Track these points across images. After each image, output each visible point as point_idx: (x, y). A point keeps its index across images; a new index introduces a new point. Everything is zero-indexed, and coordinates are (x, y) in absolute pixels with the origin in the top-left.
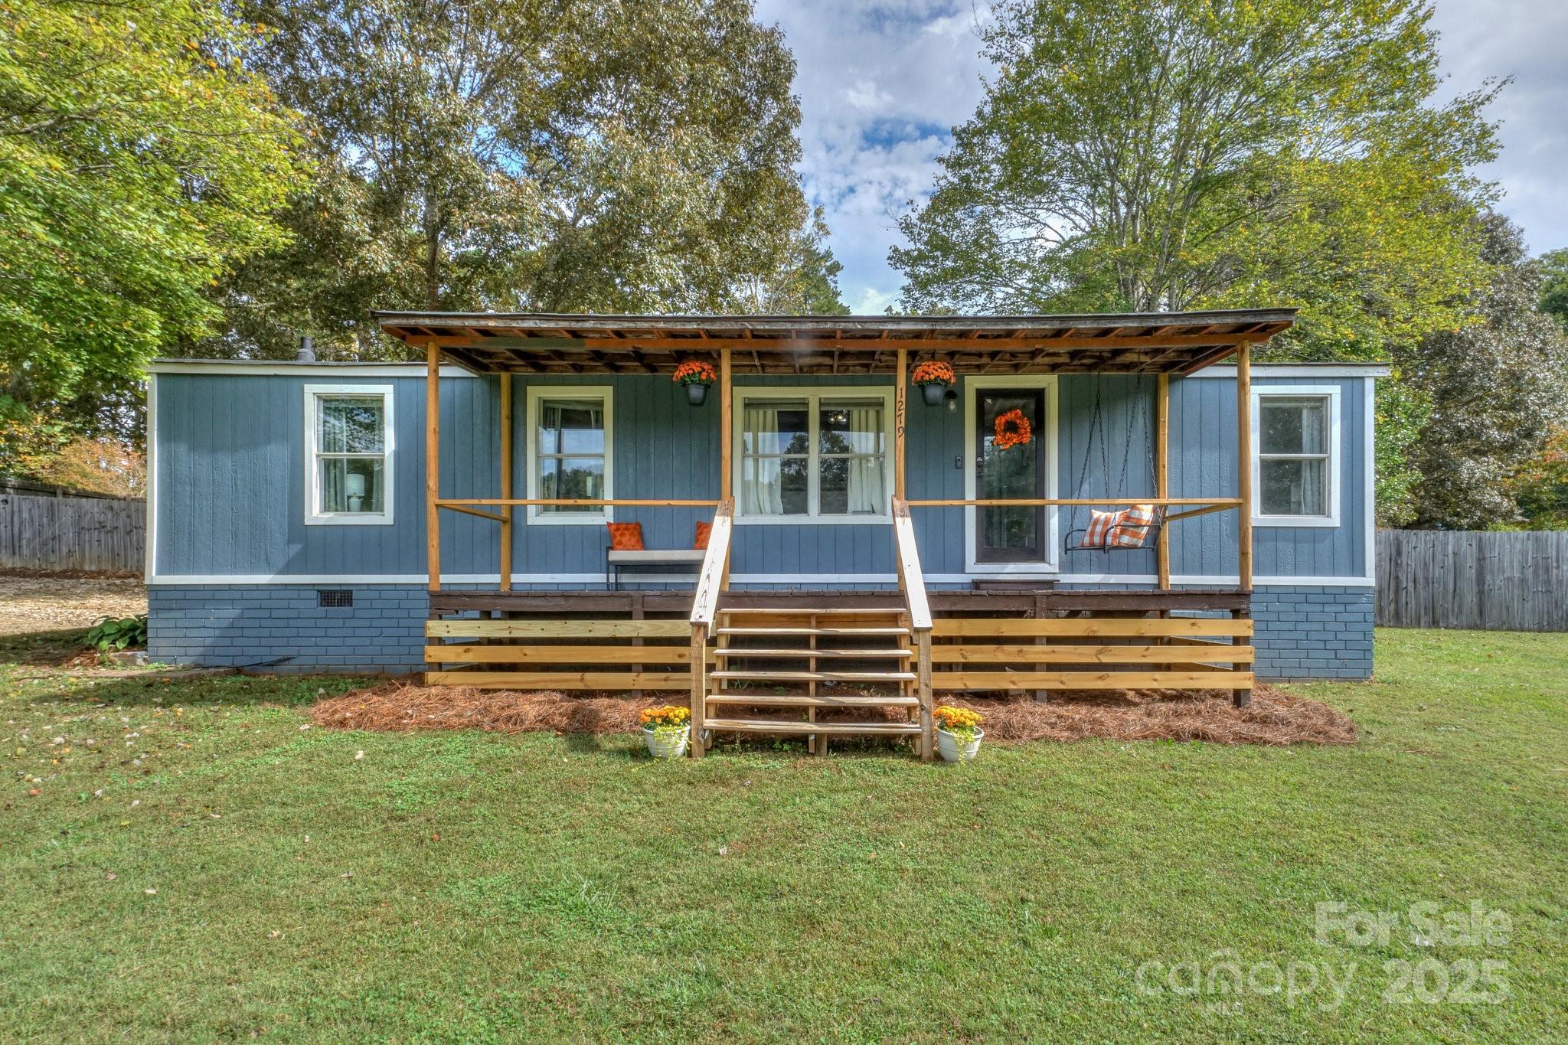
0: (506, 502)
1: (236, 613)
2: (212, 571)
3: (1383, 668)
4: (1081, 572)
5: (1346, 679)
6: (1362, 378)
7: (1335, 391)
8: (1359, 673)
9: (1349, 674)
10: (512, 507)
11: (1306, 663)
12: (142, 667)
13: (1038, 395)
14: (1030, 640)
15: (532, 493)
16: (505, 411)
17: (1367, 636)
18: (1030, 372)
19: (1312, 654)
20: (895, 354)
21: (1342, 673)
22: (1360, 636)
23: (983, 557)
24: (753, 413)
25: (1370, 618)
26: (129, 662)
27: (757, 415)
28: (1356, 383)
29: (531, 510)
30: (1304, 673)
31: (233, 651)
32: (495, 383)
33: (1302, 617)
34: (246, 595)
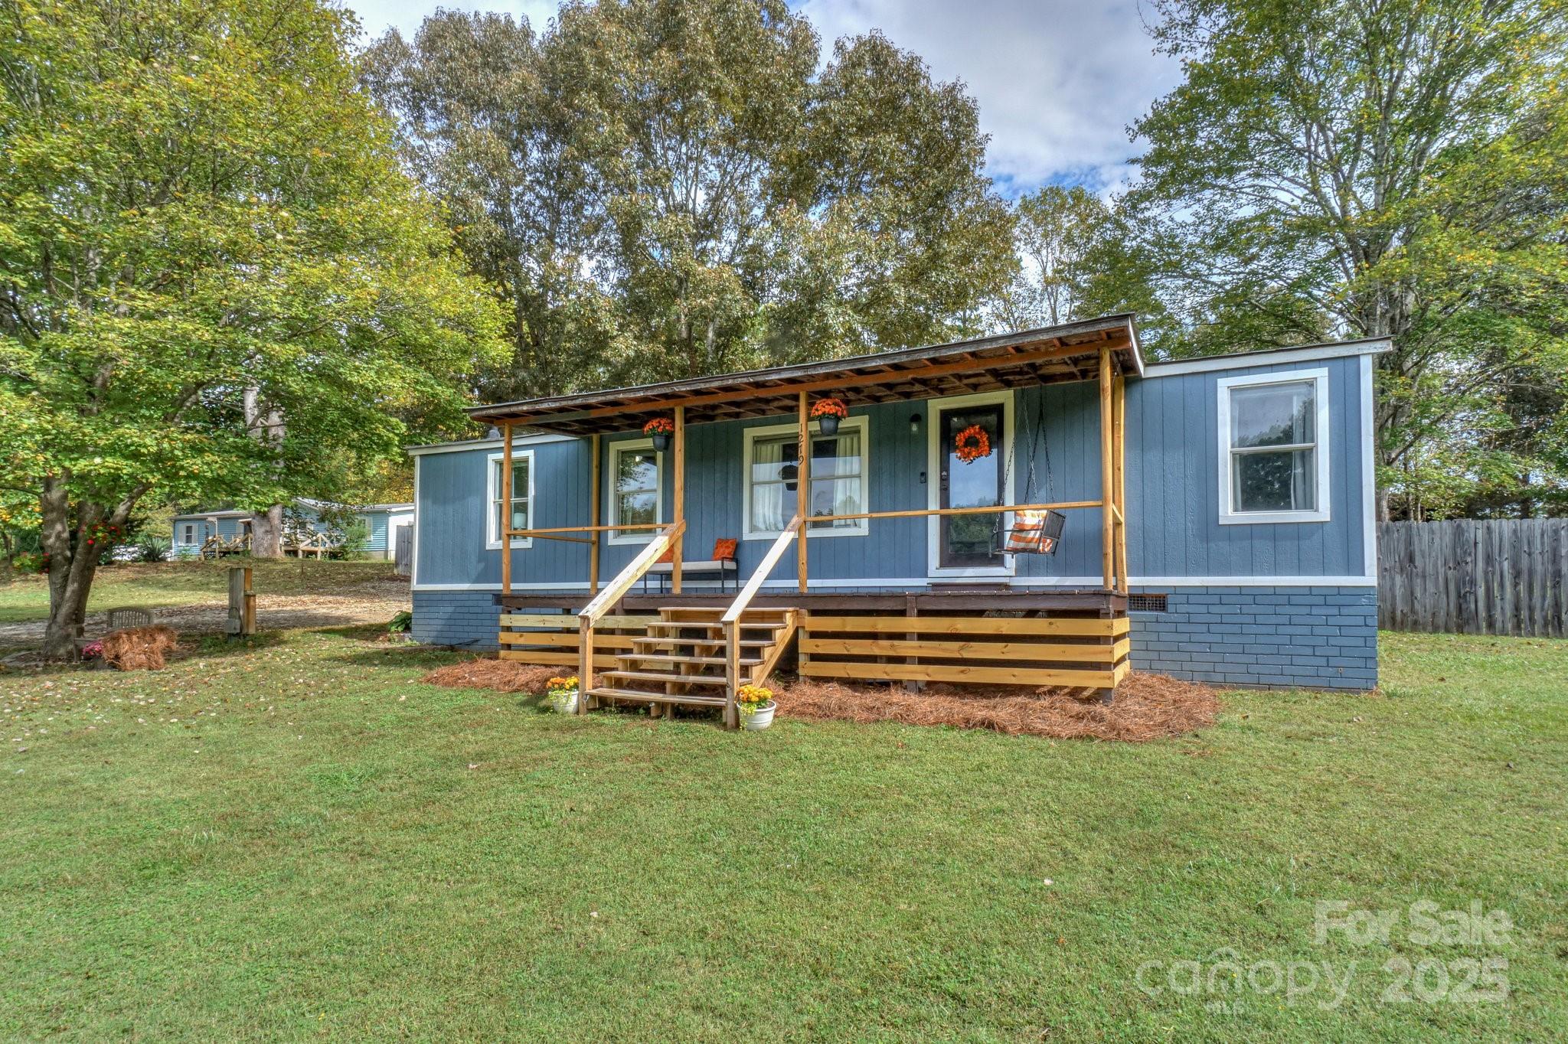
0: (595, 528)
1: (450, 609)
2: (442, 582)
3: (1388, 679)
4: (1038, 575)
5: (1341, 689)
6: (1358, 356)
7: (1321, 374)
8: (1362, 684)
9: (1345, 684)
10: (599, 533)
11: (1287, 670)
12: (408, 641)
13: (998, 409)
14: (902, 636)
15: (611, 522)
16: (595, 463)
17: (1369, 642)
18: (985, 391)
19: (1297, 660)
20: (796, 398)
21: (1335, 683)
22: (1360, 642)
23: (947, 561)
24: (764, 448)
25: (1374, 621)
26: (402, 639)
27: (766, 449)
28: (1350, 363)
29: (611, 534)
30: (1288, 680)
31: (451, 634)
32: (590, 441)
33: (1285, 620)
34: (458, 597)
